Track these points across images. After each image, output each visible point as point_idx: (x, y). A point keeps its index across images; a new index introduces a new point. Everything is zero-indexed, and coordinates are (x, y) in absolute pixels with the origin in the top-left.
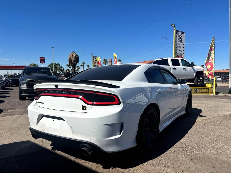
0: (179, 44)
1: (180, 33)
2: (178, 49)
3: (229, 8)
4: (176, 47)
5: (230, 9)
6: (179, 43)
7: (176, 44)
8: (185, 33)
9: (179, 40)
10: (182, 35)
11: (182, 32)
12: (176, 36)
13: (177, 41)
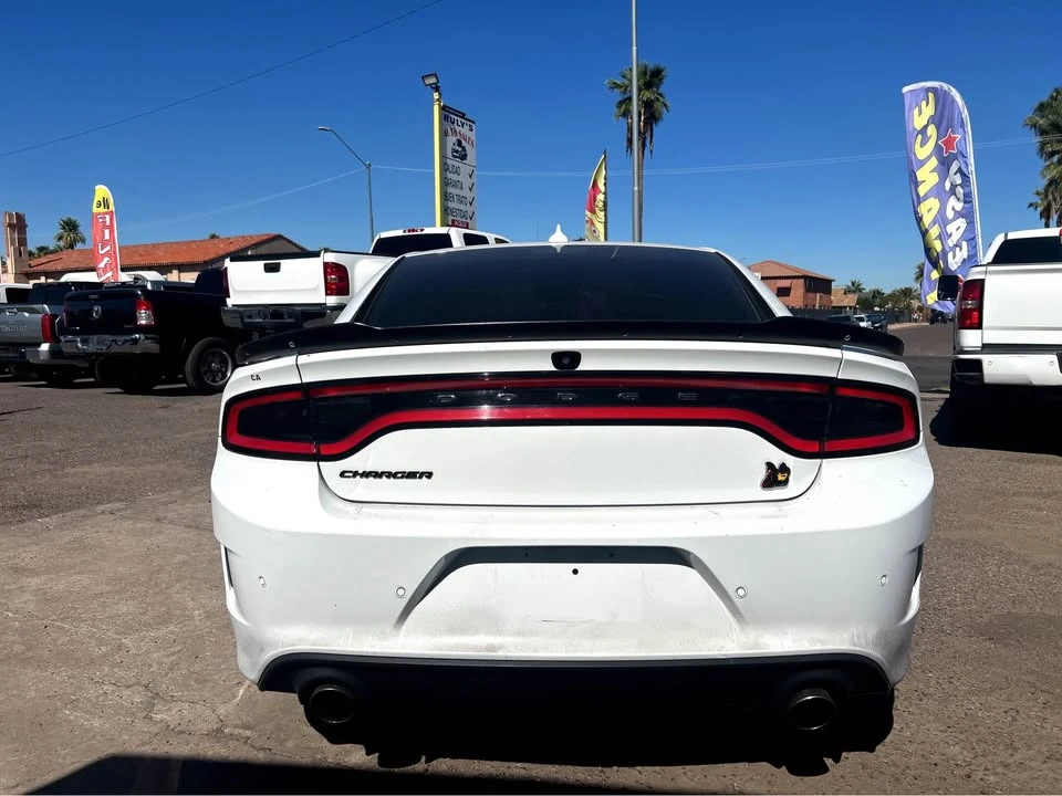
0: (457, 172)
1: (460, 119)
2: (450, 190)
3: (631, 46)
4: (445, 182)
5: (634, 48)
6: (456, 164)
7: (444, 168)
8: (473, 122)
9: (457, 152)
10: (465, 130)
11: (463, 118)
12: (444, 134)
13: (449, 154)
